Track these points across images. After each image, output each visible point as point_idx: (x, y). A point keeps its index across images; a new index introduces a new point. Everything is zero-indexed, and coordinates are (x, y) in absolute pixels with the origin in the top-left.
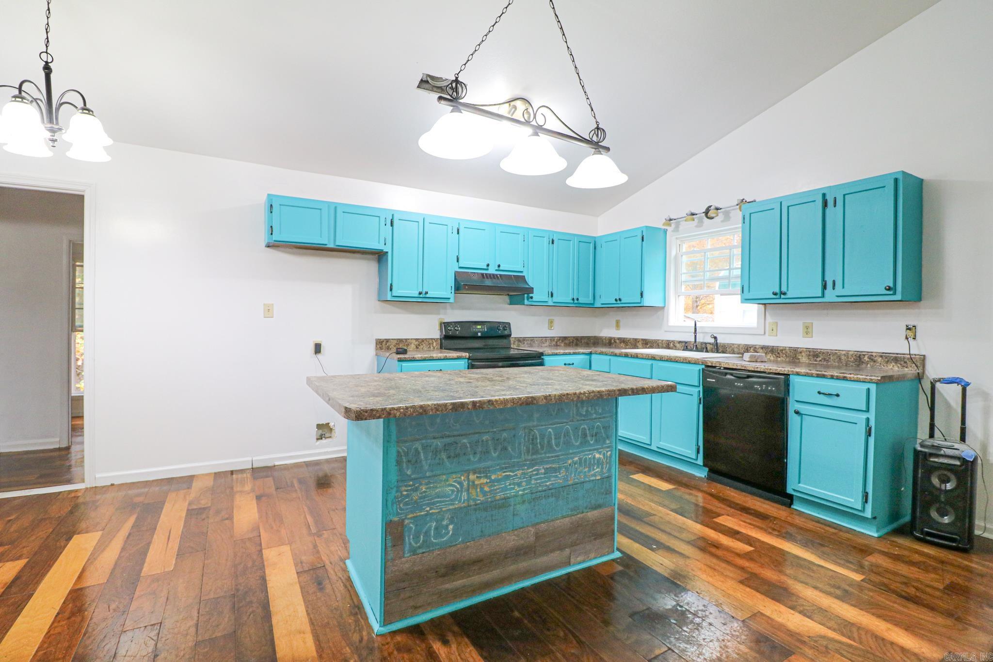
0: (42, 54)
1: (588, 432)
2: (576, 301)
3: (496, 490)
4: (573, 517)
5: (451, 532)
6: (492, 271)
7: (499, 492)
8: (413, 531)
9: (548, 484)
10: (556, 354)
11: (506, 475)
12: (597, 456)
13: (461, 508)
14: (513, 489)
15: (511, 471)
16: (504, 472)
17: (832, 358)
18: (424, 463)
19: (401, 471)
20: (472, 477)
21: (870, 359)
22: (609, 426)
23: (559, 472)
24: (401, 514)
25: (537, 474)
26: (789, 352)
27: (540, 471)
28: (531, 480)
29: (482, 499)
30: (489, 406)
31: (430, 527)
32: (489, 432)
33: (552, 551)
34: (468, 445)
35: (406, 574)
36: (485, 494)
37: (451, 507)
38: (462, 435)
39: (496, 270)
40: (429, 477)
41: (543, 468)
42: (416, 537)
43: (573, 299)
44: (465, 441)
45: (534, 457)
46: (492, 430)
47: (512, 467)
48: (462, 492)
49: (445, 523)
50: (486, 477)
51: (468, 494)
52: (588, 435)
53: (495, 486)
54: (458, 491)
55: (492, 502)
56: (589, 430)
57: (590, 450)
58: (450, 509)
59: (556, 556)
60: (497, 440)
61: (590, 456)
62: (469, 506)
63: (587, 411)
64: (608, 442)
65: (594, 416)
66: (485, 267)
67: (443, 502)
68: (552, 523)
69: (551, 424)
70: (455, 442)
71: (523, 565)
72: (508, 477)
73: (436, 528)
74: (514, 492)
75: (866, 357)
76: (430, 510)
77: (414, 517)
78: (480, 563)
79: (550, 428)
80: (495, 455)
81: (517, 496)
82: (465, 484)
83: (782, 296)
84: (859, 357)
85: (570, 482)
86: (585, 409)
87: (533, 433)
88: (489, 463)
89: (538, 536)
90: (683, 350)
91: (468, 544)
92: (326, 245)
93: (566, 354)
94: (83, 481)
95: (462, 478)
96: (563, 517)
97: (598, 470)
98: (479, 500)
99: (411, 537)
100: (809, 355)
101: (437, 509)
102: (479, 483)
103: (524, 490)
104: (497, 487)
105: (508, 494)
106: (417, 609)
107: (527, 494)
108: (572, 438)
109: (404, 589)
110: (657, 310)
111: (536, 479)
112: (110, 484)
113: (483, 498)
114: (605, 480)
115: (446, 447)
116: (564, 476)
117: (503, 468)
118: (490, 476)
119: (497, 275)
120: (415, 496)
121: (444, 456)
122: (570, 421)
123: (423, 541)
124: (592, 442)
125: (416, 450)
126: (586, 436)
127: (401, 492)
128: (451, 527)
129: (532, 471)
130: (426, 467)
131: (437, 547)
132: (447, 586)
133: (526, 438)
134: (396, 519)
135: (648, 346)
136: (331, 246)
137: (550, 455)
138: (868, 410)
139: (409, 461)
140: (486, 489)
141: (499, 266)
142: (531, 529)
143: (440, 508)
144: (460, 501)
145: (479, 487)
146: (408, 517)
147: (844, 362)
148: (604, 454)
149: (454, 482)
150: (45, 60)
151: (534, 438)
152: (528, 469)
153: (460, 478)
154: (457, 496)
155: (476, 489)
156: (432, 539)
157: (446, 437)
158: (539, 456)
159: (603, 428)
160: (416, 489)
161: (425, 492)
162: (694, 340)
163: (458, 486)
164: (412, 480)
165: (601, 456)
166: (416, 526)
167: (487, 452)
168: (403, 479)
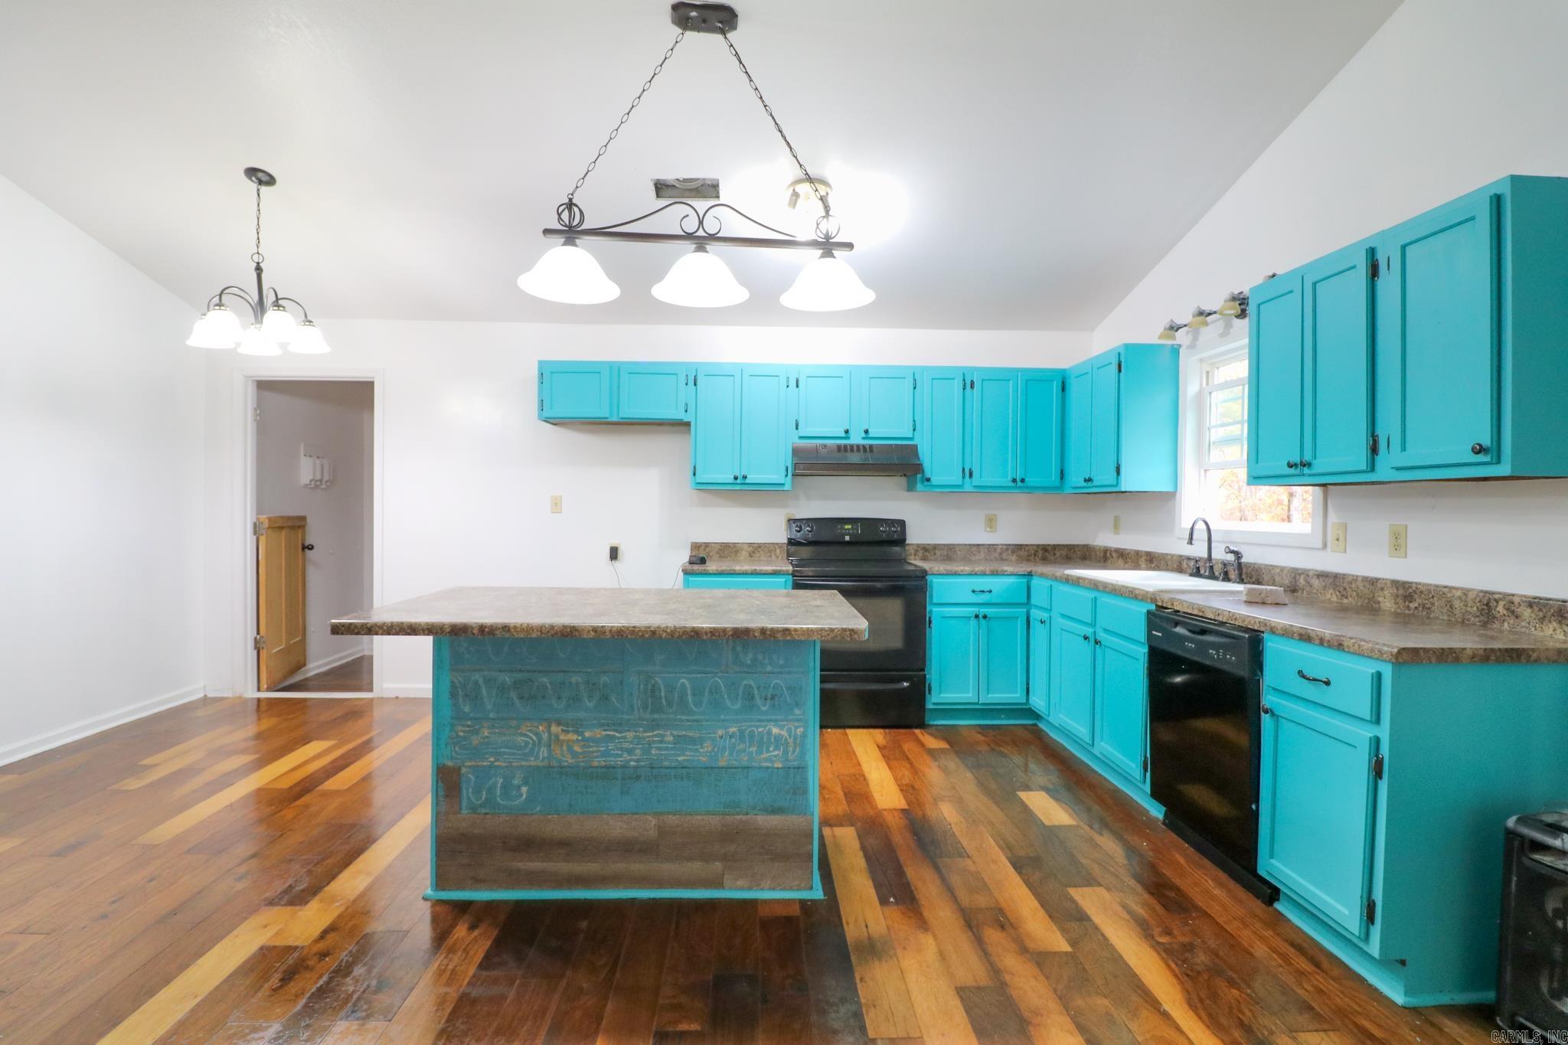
0: (254, 256)
1: (756, 692)
2: (1019, 484)
3: (593, 752)
4: (727, 817)
5: (524, 796)
6: (856, 439)
7: (597, 757)
8: (472, 784)
9: (679, 759)
10: (956, 574)
11: (608, 735)
12: (775, 731)
13: (538, 767)
14: (618, 756)
15: (616, 731)
16: (606, 730)
17: (1436, 604)
18: (486, 700)
19: (455, 705)
20: (554, 729)
21: (1508, 609)
22: (801, 688)
23: (701, 745)
24: (457, 758)
25: (661, 742)
26: (1362, 588)
27: (666, 739)
28: (650, 748)
29: (570, 761)
30: (504, 633)
31: (496, 783)
32: (579, 672)
33: (690, 859)
34: (549, 685)
35: (463, 834)
36: (574, 754)
37: (524, 763)
38: (540, 672)
39: (863, 438)
40: (494, 719)
41: (672, 734)
42: (478, 791)
43: (1014, 481)
44: (545, 680)
45: (656, 716)
46: (585, 670)
47: (618, 726)
48: (539, 747)
49: (516, 782)
50: (577, 732)
51: (550, 751)
52: (757, 697)
53: (592, 747)
54: (534, 744)
55: (585, 768)
56: (759, 688)
57: (760, 721)
58: (522, 766)
59: (696, 868)
60: (594, 684)
61: (760, 730)
62: (551, 767)
63: (754, 660)
64: (797, 711)
65: (769, 668)
66: (843, 435)
67: (513, 754)
68: (688, 818)
69: (686, 673)
70: (530, 679)
71: (637, 867)
72: (611, 738)
73: (504, 787)
74: (621, 761)
75: (1502, 603)
76: (495, 761)
77: (474, 766)
78: (567, 847)
79: (683, 678)
80: (591, 705)
81: (626, 767)
82: (545, 736)
83: (1306, 470)
84: (1487, 605)
85: (722, 763)
86: (750, 656)
87: (653, 682)
88: (582, 715)
89: (662, 831)
90: (1191, 575)
91: (550, 817)
92: (607, 418)
93: (976, 574)
94: (371, 690)
95: (541, 728)
96: (709, 813)
97: (776, 753)
98: (567, 762)
99: (470, 790)
100: (1397, 596)
101: (505, 762)
102: (566, 738)
103: (638, 761)
104: (594, 749)
105: (612, 761)
106: (478, 882)
107: (644, 767)
108: (726, 697)
109: (461, 852)
110: (1164, 500)
111: (659, 749)
112: (394, 696)
113: (573, 761)
114: (792, 770)
115: (517, 684)
116: (710, 752)
117: (603, 725)
118: (583, 732)
119: (864, 446)
120: (475, 740)
121: (514, 695)
122: (722, 672)
123: (486, 799)
124: (764, 709)
125: (476, 683)
126: (753, 698)
127: (457, 733)
128: (524, 789)
129: (652, 736)
130: (489, 707)
131: (505, 811)
132: (520, 865)
133: (642, 686)
134: (450, 764)
135: (1153, 565)
136: (614, 419)
137: (684, 717)
138: (1377, 720)
139: (466, 695)
140: (577, 748)
141: (866, 432)
142: (650, 818)
143: (510, 762)
144: (537, 758)
145: (565, 744)
146: (466, 764)
147: (1459, 616)
148: (789, 731)
149: (529, 731)
150: (257, 261)
151: (654, 690)
152: (644, 732)
153: (538, 727)
154: (532, 750)
155: (562, 745)
156: (498, 799)
157: (516, 671)
158: (665, 716)
159: (788, 688)
160: (477, 732)
161: (487, 737)
162: (1205, 555)
163: (534, 738)
164: (471, 719)
165: (784, 733)
166: (477, 777)
167: (577, 699)
168: (459, 716)
